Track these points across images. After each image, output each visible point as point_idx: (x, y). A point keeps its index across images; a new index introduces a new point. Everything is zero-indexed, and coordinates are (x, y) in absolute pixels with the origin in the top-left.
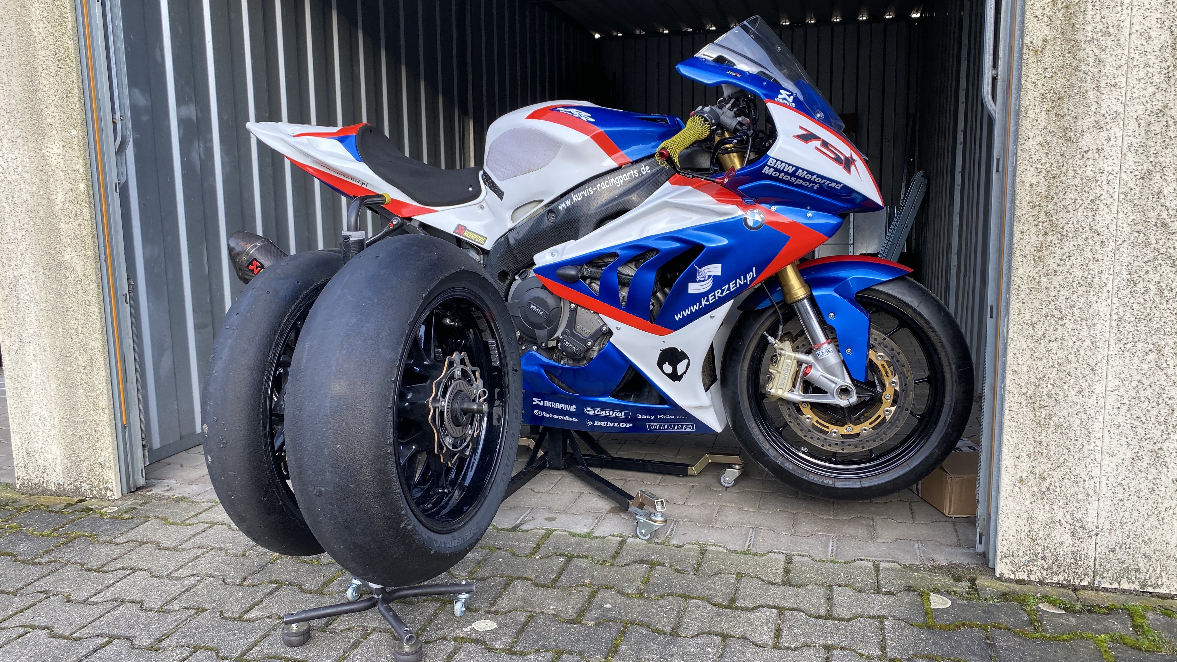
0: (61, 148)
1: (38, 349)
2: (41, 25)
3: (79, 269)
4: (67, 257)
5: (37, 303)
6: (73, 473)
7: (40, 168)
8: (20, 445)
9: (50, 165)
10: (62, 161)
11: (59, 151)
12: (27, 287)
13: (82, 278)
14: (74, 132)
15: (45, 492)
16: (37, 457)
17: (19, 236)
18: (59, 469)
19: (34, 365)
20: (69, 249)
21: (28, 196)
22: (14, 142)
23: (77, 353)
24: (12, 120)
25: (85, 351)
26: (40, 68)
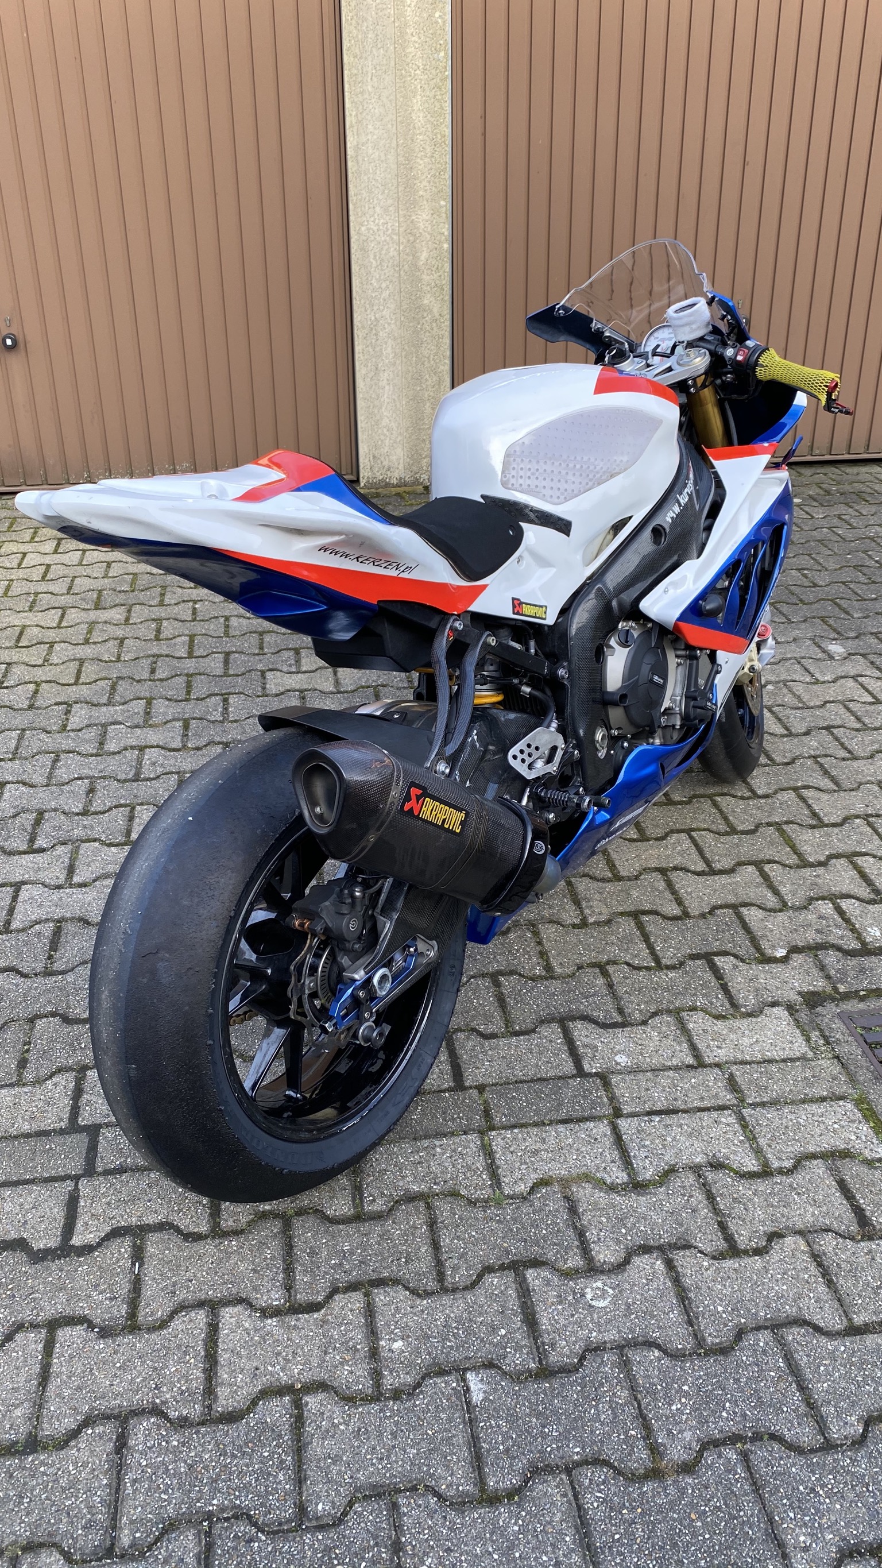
0: (430, 215)
1: (391, 376)
2: (421, 115)
3: (435, 310)
4: (426, 302)
5: (395, 339)
6: (415, 468)
7: (409, 231)
8: (367, 452)
9: (418, 228)
10: (430, 226)
11: (427, 218)
12: (386, 325)
13: (438, 317)
14: (443, 203)
15: (387, 485)
16: (382, 459)
17: (384, 285)
18: (401, 467)
19: (387, 387)
20: (429, 295)
21: (396, 254)
22: (386, 210)
23: (427, 376)
24: (386, 191)
25: (435, 373)
26: (417, 150)
